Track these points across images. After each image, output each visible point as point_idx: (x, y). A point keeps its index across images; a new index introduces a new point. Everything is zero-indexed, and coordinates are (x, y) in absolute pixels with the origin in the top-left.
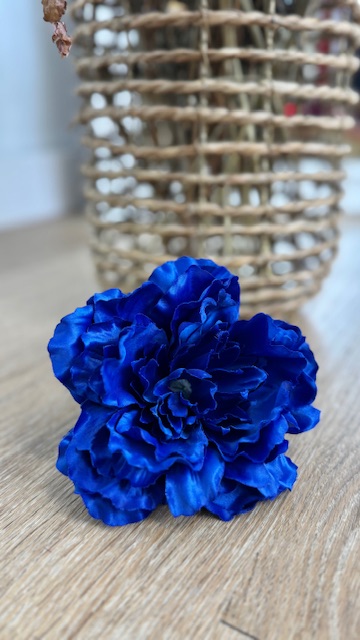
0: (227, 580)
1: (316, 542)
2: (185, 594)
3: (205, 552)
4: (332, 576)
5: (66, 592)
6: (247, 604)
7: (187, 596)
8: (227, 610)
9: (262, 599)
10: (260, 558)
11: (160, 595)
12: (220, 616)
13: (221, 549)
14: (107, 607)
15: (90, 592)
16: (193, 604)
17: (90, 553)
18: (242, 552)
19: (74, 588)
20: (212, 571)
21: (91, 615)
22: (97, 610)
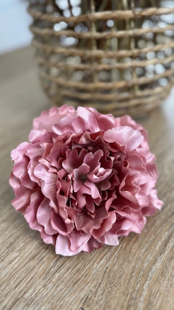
0: (88, 284)
1: (139, 262)
2: (65, 291)
4: (144, 284)
5: (8, 286)
6: (96, 299)
7: (67, 291)
8: (85, 301)
9: (104, 296)
10: (108, 271)
11: (53, 290)
12: (81, 305)
13: (88, 264)
14: (26, 296)
15: (19, 286)
16: (69, 297)
17: (22, 262)
18: (99, 266)
19: (11, 284)
20: (81, 277)
21: (18, 299)
22: (21, 297)
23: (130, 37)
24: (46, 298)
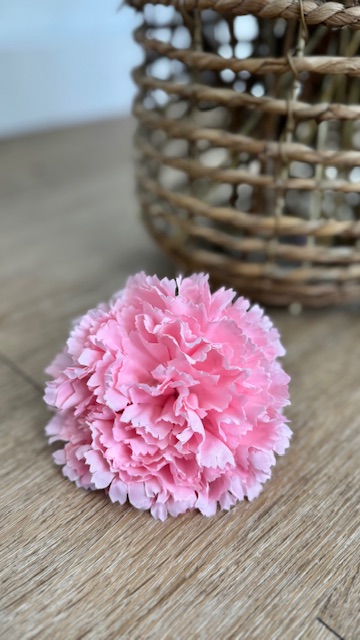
0: (328, 574)
2: (281, 579)
3: (308, 535)
5: (161, 549)
6: (347, 606)
7: (285, 581)
8: (325, 607)
11: (255, 574)
12: (316, 613)
13: (326, 535)
14: (201, 575)
15: (185, 554)
18: (348, 543)
19: (169, 546)
20: (313, 559)
21: (184, 580)
22: (190, 576)
24: (242, 587)
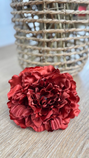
23: (63, 41)
